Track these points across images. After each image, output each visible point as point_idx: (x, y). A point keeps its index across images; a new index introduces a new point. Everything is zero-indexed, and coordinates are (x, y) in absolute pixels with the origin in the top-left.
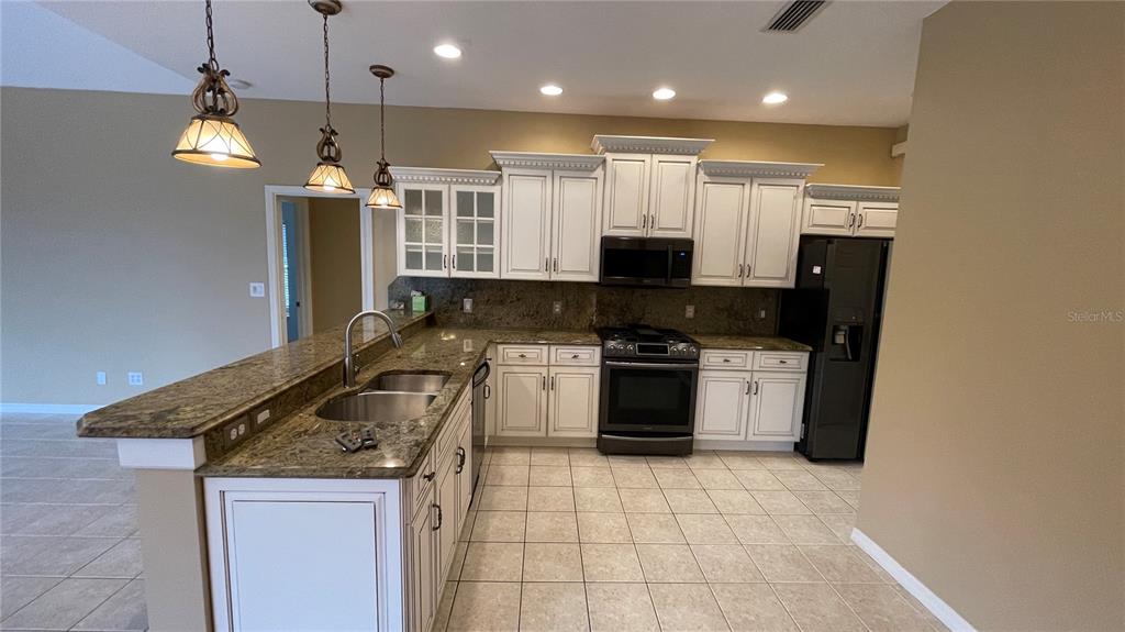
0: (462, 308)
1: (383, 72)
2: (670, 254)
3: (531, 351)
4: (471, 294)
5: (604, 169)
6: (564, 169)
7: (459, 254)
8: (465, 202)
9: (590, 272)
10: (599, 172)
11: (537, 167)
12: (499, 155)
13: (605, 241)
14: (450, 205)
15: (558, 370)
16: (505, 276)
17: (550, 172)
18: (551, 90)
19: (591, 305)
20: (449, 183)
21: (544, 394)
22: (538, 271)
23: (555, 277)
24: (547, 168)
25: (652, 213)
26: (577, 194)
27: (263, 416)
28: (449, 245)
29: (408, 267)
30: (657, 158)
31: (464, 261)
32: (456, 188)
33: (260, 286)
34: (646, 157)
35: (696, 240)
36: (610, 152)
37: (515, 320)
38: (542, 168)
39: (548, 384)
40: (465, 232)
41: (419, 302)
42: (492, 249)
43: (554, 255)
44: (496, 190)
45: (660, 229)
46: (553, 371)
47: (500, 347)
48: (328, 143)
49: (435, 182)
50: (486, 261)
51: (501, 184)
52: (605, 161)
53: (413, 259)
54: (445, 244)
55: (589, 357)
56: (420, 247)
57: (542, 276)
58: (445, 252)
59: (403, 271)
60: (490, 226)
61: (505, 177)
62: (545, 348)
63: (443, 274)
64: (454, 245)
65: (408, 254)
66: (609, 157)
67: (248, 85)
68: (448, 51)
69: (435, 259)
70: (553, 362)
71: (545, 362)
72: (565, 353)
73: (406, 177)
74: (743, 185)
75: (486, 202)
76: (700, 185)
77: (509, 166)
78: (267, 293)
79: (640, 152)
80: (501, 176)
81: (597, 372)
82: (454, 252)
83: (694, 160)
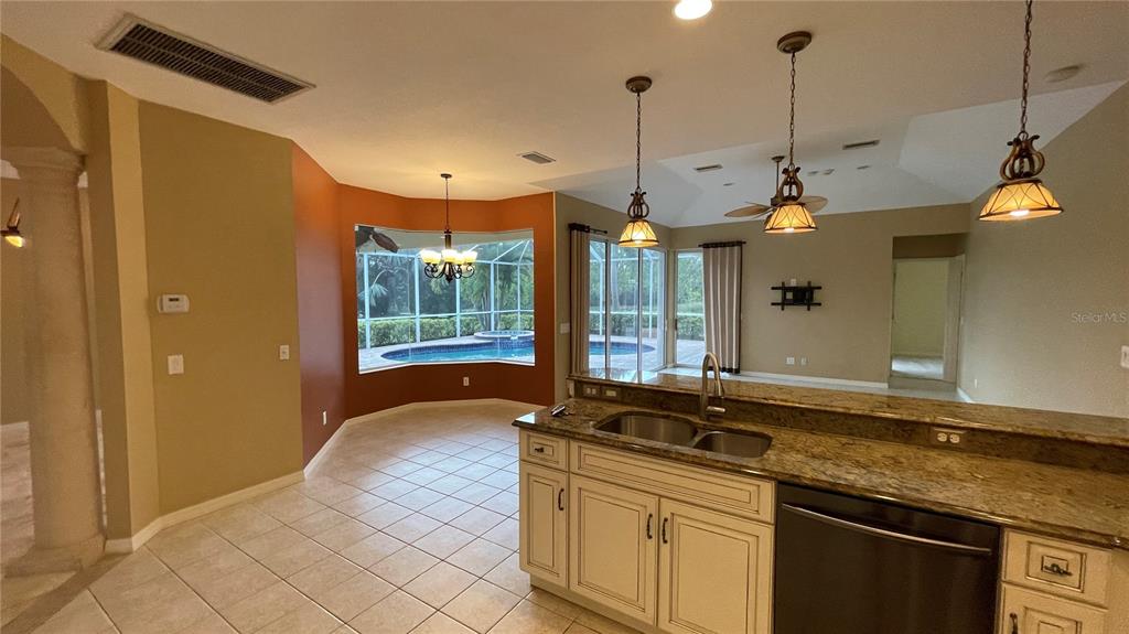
27: (611, 393)
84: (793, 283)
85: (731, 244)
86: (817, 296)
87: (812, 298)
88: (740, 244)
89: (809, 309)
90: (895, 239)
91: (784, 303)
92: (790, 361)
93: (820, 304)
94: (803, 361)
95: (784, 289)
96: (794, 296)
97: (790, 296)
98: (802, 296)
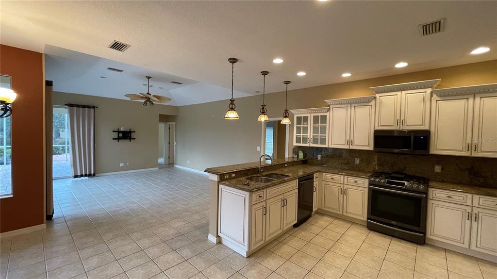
0: (317, 158)
1: (287, 83)
2: (412, 138)
3: (336, 177)
4: (320, 153)
5: (376, 101)
6: (356, 103)
7: (313, 137)
8: (316, 119)
9: (369, 145)
10: (373, 103)
11: (344, 104)
12: (328, 101)
13: (376, 132)
14: (311, 121)
15: (348, 186)
16: (331, 146)
17: (350, 105)
18: (346, 75)
19: (375, 161)
20: (311, 113)
21: (342, 196)
22: (344, 145)
23: (352, 147)
24: (349, 103)
25: (402, 118)
26: (362, 113)
27: (233, 175)
28: (310, 135)
29: (296, 142)
30: (404, 92)
31: (315, 140)
32: (313, 115)
33: (259, 147)
34: (399, 93)
35: (432, 130)
36: (378, 93)
37: (338, 165)
38: (346, 104)
39: (344, 192)
40: (315, 130)
41: (301, 155)
42: (326, 136)
43: (352, 138)
44: (327, 114)
45: (407, 125)
46: (346, 187)
47: (324, 174)
48: (263, 108)
49: (306, 113)
50: (323, 141)
51: (330, 112)
52: (375, 98)
53: (298, 140)
54: (308, 135)
55: (363, 183)
56: (300, 136)
57: (346, 147)
58: (309, 137)
59: (295, 144)
60: (325, 127)
61: (331, 109)
62: (342, 176)
63: (307, 145)
64: (312, 135)
65: (297, 138)
66: (378, 95)
67: (258, 92)
68: (301, 74)
69: (305, 140)
70: (346, 182)
71: (342, 182)
72: (351, 179)
73: (297, 113)
74: (468, 99)
75: (324, 119)
76: (434, 103)
77: (333, 105)
78: (261, 150)
79: (394, 91)
80: (330, 109)
81: (367, 190)
82: (312, 137)
83: (429, 91)
84: (122, 129)
85: (89, 107)
86: (133, 135)
87: (131, 136)
88: (94, 107)
89: (130, 141)
90: (160, 115)
91: (119, 139)
92: (122, 165)
93: (135, 139)
94: (127, 164)
95: (119, 132)
96: (123, 135)
97: (121, 135)
98: (126, 135)
